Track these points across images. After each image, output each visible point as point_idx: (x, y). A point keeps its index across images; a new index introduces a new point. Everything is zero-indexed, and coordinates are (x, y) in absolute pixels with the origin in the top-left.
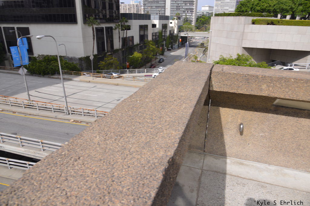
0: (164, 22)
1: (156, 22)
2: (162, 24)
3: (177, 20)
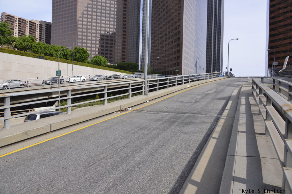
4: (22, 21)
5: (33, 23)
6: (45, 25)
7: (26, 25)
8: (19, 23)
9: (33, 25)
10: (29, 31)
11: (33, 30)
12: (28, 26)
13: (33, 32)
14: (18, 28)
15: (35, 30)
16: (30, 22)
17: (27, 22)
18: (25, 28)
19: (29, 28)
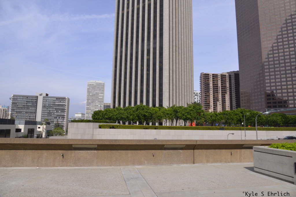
0: (31, 127)
1: (22, 127)
2: (28, 129)
3: (45, 125)
4: (215, 76)
5: (224, 75)
6: (234, 75)
7: (218, 79)
8: (213, 78)
9: (224, 77)
10: (221, 83)
11: (224, 81)
12: (220, 79)
13: (224, 83)
14: (213, 82)
15: (226, 81)
16: (221, 75)
17: (219, 76)
18: (218, 81)
19: (221, 81)
